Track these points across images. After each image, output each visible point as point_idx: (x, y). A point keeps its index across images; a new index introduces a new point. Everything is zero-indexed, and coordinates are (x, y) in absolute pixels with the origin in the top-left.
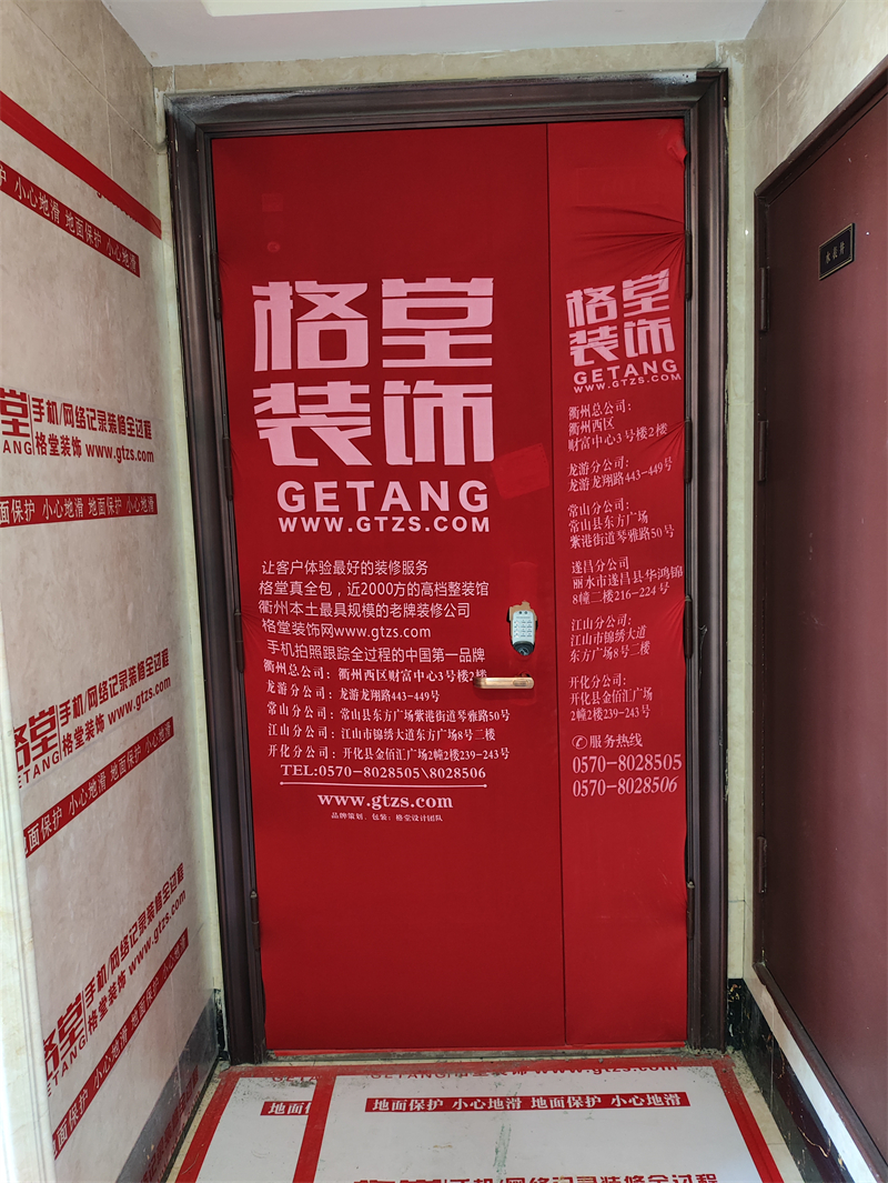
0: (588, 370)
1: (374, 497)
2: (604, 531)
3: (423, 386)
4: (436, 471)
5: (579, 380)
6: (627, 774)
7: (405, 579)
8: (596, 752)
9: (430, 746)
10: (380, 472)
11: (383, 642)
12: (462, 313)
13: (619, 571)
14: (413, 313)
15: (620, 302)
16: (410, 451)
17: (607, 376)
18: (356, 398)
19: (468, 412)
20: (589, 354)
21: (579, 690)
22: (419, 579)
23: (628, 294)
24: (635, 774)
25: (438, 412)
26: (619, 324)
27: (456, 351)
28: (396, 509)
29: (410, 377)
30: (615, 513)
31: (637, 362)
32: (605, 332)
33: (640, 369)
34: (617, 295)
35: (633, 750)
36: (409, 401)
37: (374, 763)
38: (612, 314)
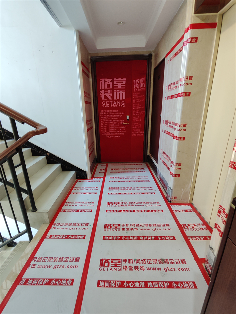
0: (136, 89)
1: (113, 103)
2: (137, 107)
3: (118, 91)
4: (119, 100)
5: (135, 90)
6: (138, 134)
7: (116, 112)
8: (135, 131)
9: (118, 130)
10: (113, 100)
11: (113, 119)
12: (122, 82)
13: (138, 112)
14: (117, 82)
15: (139, 81)
16: (116, 98)
17: (138, 90)
18: (111, 92)
19: (123, 94)
20: (136, 87)
21: (133, 125)
22: (117, 112)
23: (140, 80)
24: (139, 134)
25: (119, 94)
26: (139, 84)
27: (122, 87)
28: (115, 105)
29: (117, 90)
30: (138, 105)
31: (141, 88)
32: (137, 85)
33: (141, 89)
34: (139, 80)
35: (139, 131)
36: (116, 92)
37: (112, 132)
38: (138, 83)
